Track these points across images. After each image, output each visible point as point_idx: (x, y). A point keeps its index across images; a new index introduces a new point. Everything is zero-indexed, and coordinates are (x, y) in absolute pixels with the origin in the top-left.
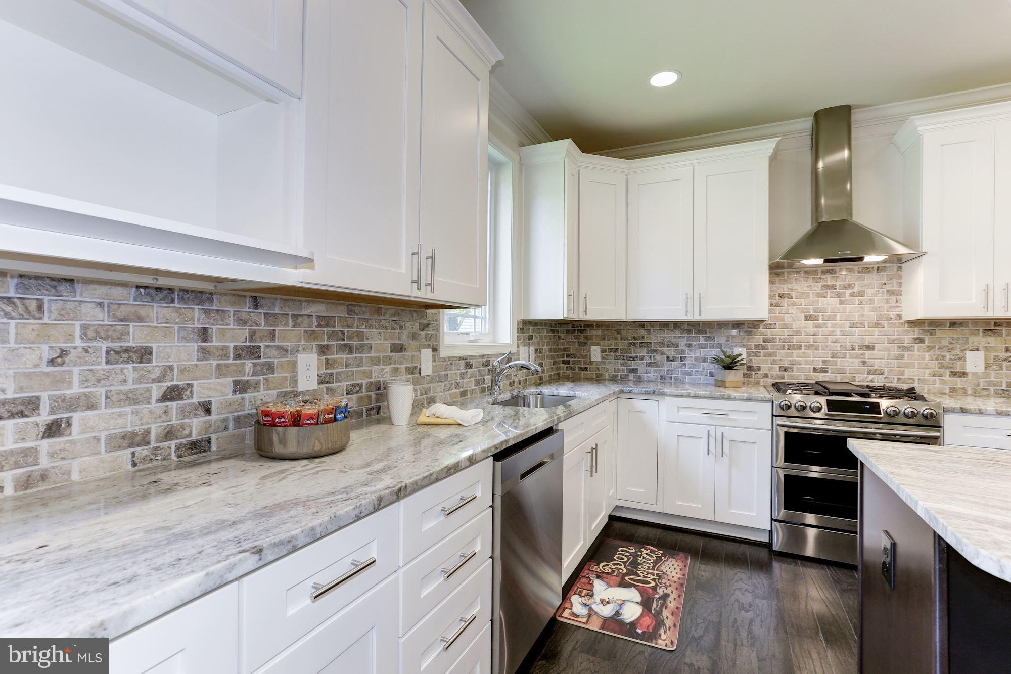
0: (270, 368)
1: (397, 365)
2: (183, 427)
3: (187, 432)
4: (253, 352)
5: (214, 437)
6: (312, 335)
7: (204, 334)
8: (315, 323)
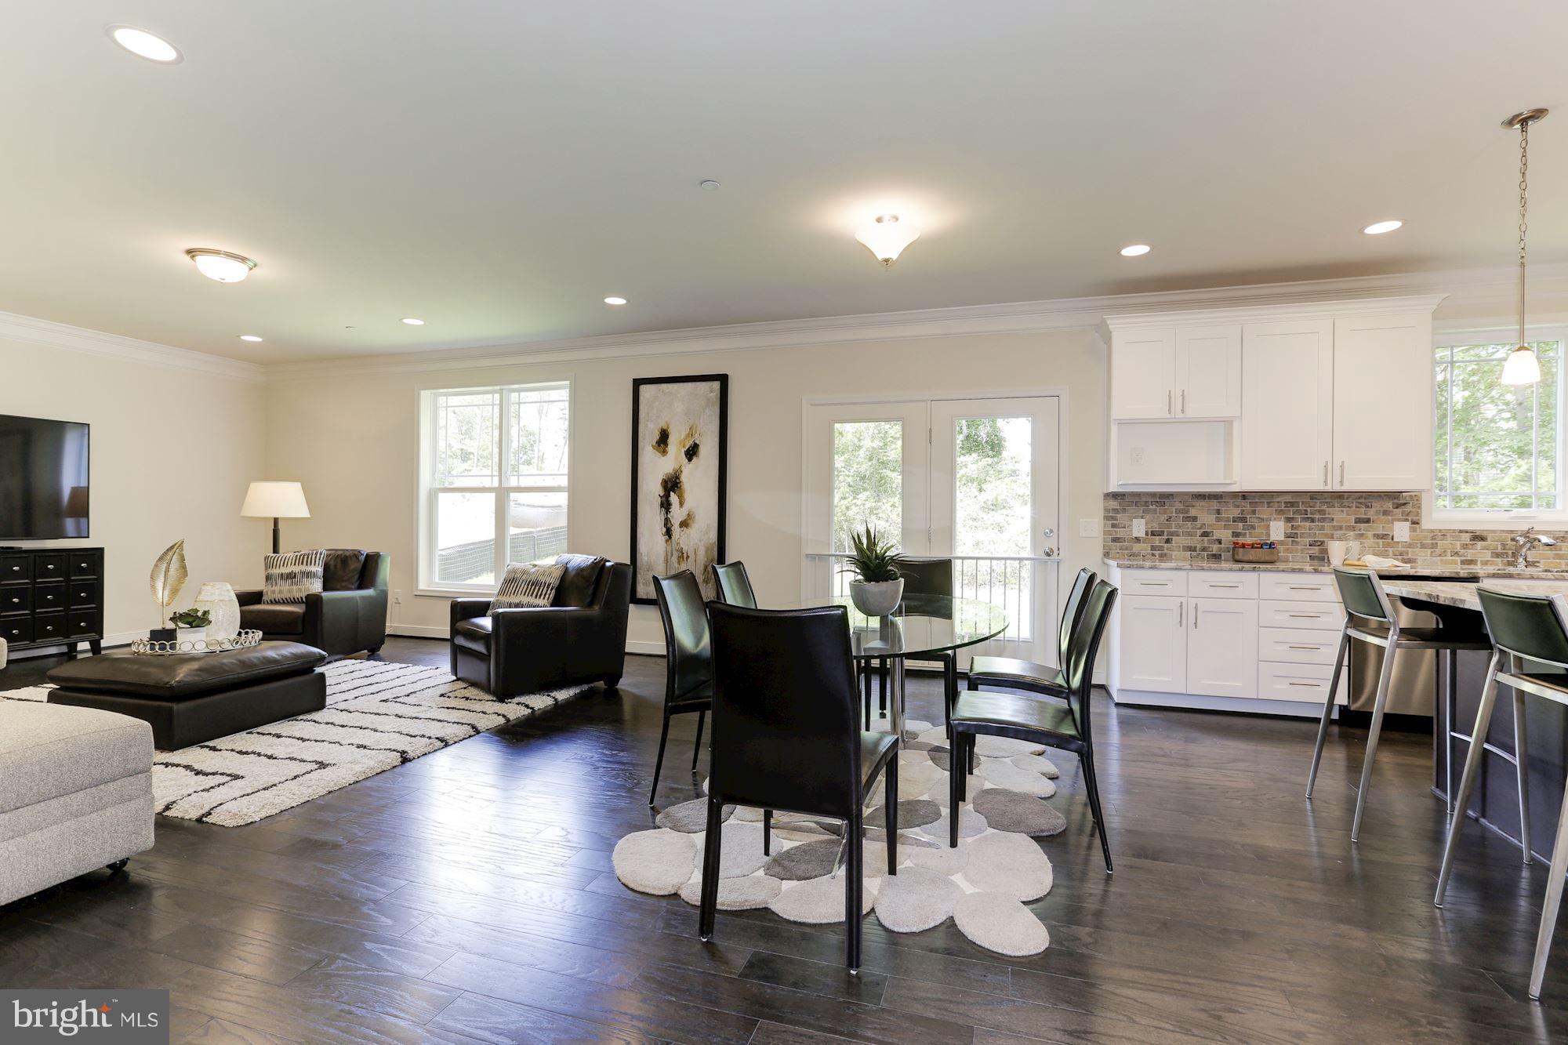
0: (1253, 527)
1: (1362, 532)
2: (1209, 547)
3: (1211, 549)
4: (1243, 520)
5: (1223, 554)
6: (1281, 512)
7: (1218, 512)
8: (1283, 506)
